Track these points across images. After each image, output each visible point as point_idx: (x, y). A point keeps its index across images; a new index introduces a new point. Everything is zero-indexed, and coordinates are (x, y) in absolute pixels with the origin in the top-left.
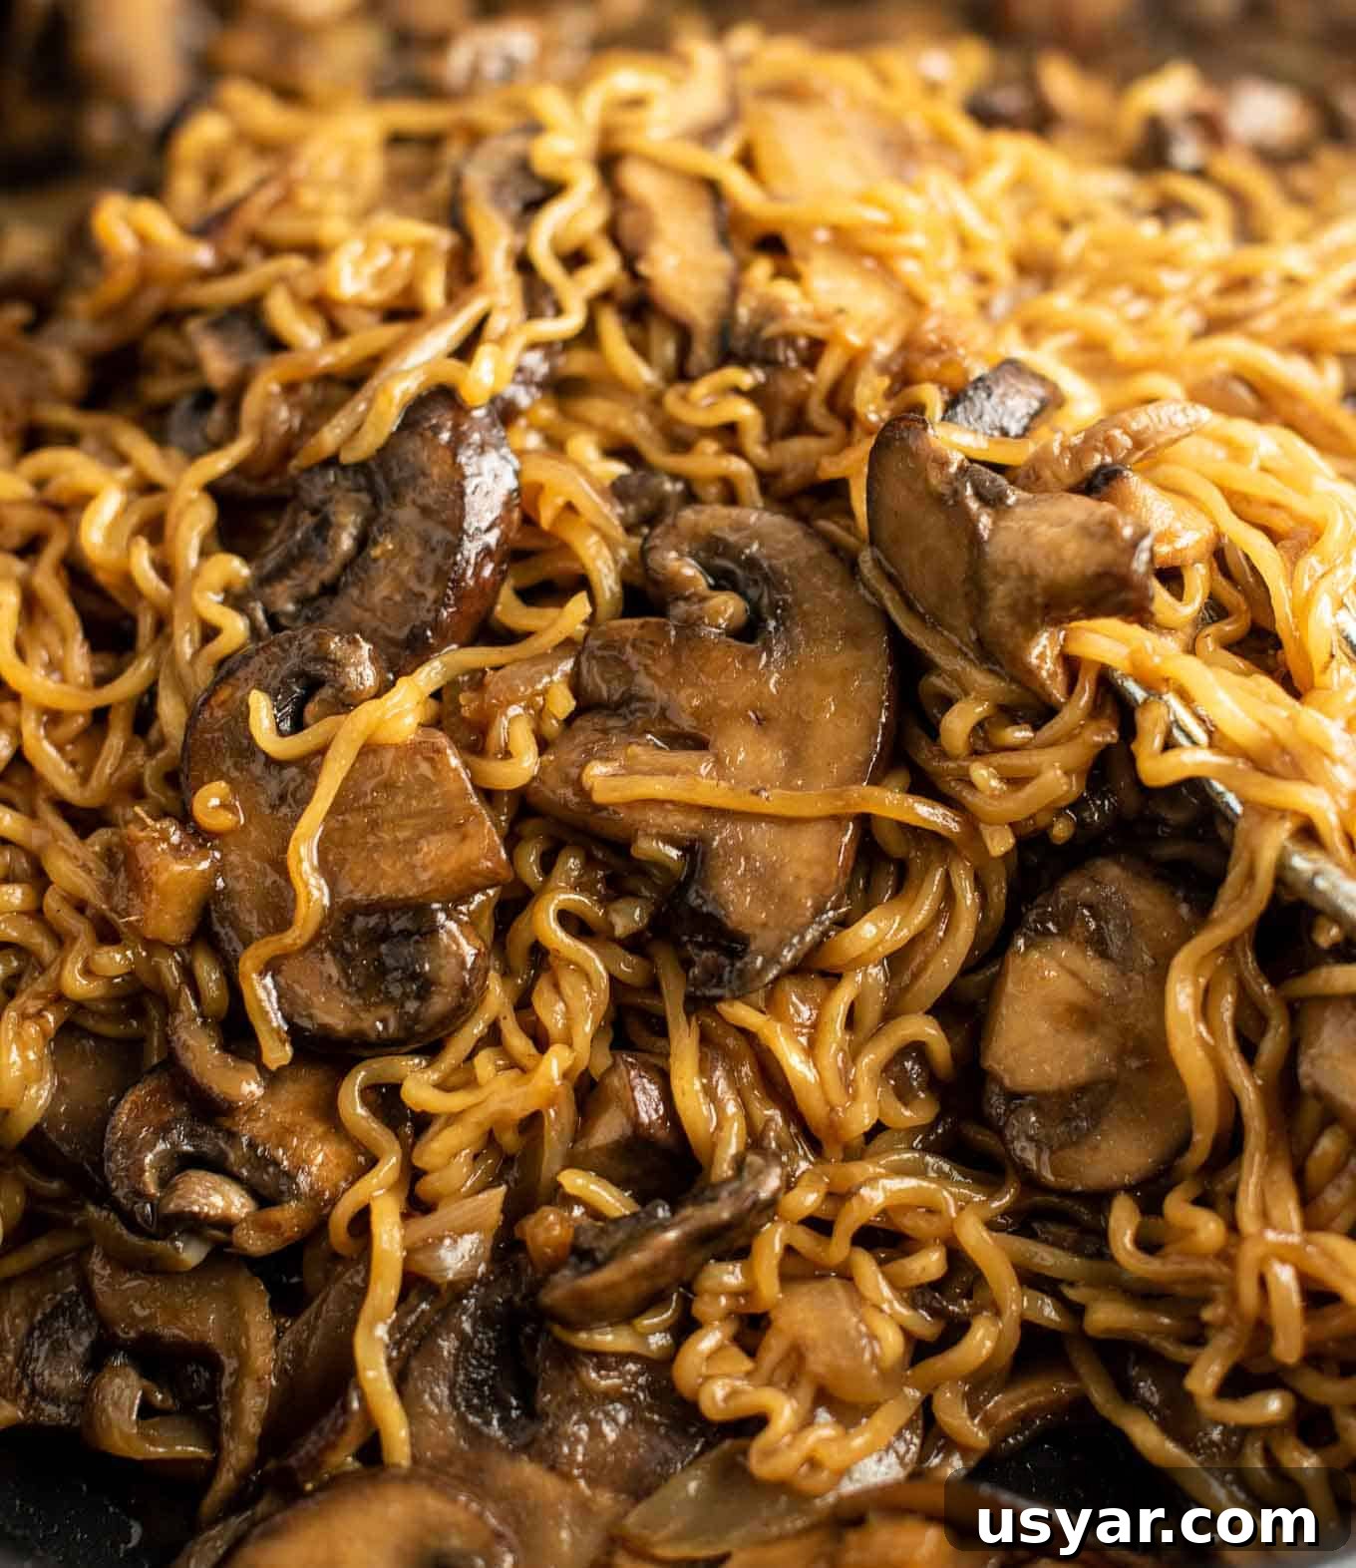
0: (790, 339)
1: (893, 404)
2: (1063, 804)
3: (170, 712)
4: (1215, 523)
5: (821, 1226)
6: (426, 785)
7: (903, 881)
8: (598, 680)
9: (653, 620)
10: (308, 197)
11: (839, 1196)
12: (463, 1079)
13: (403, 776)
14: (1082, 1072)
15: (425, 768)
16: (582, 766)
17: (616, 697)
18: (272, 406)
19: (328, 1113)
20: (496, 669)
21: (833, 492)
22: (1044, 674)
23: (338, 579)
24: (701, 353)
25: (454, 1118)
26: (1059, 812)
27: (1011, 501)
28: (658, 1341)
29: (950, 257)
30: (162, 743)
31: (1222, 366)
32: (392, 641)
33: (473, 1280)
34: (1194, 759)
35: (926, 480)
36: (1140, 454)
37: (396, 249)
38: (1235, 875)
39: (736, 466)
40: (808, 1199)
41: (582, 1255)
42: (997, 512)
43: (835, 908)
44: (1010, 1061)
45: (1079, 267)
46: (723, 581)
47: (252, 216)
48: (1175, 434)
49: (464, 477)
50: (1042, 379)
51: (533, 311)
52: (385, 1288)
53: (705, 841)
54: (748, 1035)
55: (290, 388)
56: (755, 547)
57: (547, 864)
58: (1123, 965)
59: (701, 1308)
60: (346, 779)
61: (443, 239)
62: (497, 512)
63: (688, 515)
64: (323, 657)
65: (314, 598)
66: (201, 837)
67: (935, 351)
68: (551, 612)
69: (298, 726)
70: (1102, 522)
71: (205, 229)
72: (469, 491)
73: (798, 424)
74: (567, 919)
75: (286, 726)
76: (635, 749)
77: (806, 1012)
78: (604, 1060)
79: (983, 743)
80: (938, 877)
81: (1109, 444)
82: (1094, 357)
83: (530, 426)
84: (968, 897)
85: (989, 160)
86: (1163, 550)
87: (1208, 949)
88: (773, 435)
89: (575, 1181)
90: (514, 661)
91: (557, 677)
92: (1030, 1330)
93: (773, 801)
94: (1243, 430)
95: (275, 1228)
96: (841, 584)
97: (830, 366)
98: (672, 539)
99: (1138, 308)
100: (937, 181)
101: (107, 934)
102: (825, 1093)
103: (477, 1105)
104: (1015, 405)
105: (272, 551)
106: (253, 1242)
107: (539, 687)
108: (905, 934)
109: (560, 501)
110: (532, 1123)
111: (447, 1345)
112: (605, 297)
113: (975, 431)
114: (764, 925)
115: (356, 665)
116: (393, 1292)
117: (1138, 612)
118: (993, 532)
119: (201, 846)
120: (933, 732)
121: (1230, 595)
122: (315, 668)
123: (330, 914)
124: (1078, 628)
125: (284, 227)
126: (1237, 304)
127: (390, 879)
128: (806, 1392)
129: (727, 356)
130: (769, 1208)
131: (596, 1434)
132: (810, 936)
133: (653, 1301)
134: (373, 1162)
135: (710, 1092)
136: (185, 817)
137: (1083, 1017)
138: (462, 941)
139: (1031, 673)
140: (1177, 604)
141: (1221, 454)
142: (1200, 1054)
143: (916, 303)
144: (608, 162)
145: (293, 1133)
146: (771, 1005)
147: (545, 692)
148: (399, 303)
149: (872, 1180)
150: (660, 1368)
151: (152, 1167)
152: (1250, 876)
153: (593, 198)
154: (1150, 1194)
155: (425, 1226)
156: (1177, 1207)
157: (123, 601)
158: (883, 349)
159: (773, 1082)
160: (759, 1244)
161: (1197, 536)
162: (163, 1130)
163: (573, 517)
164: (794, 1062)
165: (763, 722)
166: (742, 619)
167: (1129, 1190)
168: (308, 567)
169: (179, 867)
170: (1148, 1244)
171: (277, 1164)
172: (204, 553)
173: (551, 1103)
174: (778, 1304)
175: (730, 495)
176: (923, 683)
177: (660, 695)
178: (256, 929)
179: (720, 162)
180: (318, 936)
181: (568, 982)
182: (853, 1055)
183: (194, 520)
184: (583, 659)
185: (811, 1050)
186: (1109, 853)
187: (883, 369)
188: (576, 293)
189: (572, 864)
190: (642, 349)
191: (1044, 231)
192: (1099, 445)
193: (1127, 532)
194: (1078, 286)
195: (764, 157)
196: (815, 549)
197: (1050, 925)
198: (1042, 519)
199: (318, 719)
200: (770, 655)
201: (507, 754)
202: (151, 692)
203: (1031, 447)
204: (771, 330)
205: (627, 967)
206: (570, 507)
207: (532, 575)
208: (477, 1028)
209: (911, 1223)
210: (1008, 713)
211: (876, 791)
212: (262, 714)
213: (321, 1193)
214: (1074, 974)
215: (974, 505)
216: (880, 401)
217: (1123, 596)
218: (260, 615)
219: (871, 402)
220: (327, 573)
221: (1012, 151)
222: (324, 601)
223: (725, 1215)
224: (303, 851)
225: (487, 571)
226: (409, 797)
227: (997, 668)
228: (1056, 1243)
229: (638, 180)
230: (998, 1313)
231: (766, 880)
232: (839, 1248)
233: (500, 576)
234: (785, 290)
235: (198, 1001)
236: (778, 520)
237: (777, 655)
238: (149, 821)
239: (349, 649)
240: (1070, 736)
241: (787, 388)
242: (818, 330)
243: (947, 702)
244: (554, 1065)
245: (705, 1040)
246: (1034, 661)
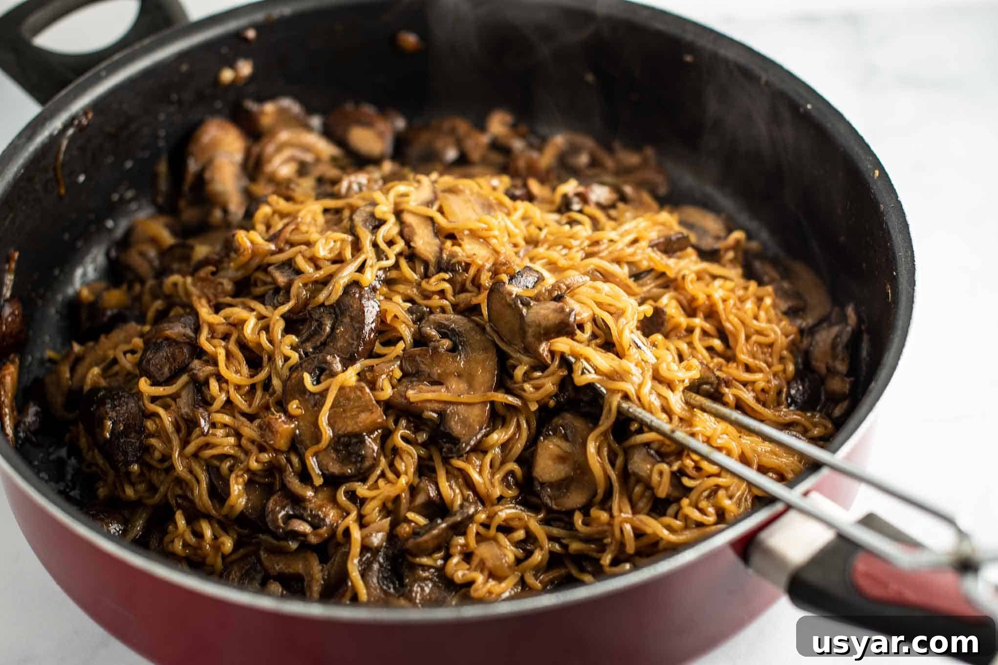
0: (459, 263)
1: (492, 281)
2: (553, 394)
3: (276, 382)
4: (593, 310)
5: (486, 526)
6: (360, 398)
7: (504, 423)
8: (408, 367)
9: (424, 348)
10: (304, 228)
11: (491, 517)
12: (375, 486)
13: (352, 396)
14: (563, 475)
15: (359, 393)
16: (406, 392)
17: (414, 372)
18: (300, 290)
19: (334, 501)
20: (377, 365)
21: (475, 309)
22: (545, 355)
23: (326, 340)
24: (432, 269)
25: (373, 498)
26: (551, 398)
27: (532, 304)
28: (440, 562)
29: (506, 238)
30: (274, 392)
31: (592, 266)
32: (345, 358)
33: (381, 547)
34: (591, 377)
35: (506, 301)
36: (569, 291)
37: (335, 241)
38: (604, 412)
39: (445, 302)
40: (482, 517)
41: (416, 534)
42: (528, 308)
43: (485, 428)
44: (541, 473)
45: (545, 240)
46: (444, 336)
47: (287, 234)
48: (579, 284)
49: (364, 307)
50: (537, 272)
51: (379, 259)
52: (356, 549)
53: (445, 411)
54: (460, 470)
55: (305, 285)
56: (453, 325)
57: (396, 423)
58: (573, 442)
59: (452, 551)
60: (335, 398)
61: (350, 238)
62: (374, 317)
63: (432, 317)
64: (326, 362)
65: (319, 347)
66: (290, 417)
67: (504, 264)
68: (393, 348)
69: (318, 382)
70: (559, 308)
71: (271, 239)
72: (366, 312)
73: (463, 289)
74: (405, 439)
75: (315, 383)
76: (421, 386)
77: (478, 463)
78: (417, 480)
79: (527, 377)
80: (515, 420)
81: (559, 288)
82: (553, 267)
83: (380, 294)
84: (524, 425)
85: (515, 209)
86: (578, 318)
87: (598, 434)
88: (455, 294)
89: (411, 515)
90: (382, 362)
91: (396, 366)
92: (552, 553)
93: (464, 398)
94: (600, 284)
95: (320, 535)
96: (480, 334)
97: (472, 271)
98: (427, 324)
99: (564, 251)
100: (501, 215)
101: (262, 449)
102: (485, 486)
103: (379, 495)
104: (530, 280)
105: (304, 333)
106: (313, 540)
107: (391, 369)
108: (507, 437)
109: (393, 315)
110: (397, 499)
111: (376, 566)
112: (400, 254)
113: (519, 287)
114: (464, 435)
115: (336, 364)
116: (358, 550)
117: (571, 335)
118: (527, 314)
119: (291, 420)
120: (511, 377)
121: (598, 332)
122: (324, 365)
123: (332, 440)
124: (555, 342)
125: (296, 237)
126: (596, 249)
127: (350, 426)
128: (486, 573)
129: (440, 269)
130: (471, 518)
131: (423, 590)
132: (479, 436)
133: (437, 549)
134: (348, 514)
135: (451, 487)
136: (286, 412)
137: (562, 459)
138: (373, 444)
139: (540, 355)
140: (583, 334)
141: (593, 291)
142: (598, 464)
143: (496, 252)
144: (398, 213)
145: (323, 507)
146: (468, 461)
147: (392, 371)
148: (338, 258)
149: (501, 510)
150: (441, 570)
151: (281, 518)
152: (610, 410)
153: (395, 224)
154: (585, 510)
155: (366, 531)
156: (595, 512)
157: (257, 352)
158: (488, 265)
159: (469, 484)
160: (469, 531)
161: (587, 314)
162: (283, 508)
163: (396, 319)
164: (475, 476)
165: (459, 376)
166: (451, 346)
167: (580, 509)
168: (317, 337)
169: (286, 426)
170: (585, 523)
171: (318, 516)
172: (283, 336)
173: (403, 491)
174: (476, 548)
175: (443, 310)
176: (508, 362)
177: (427, 370)
178: (309, 444)
179: (433, 212)
180: (329, 445)
181: (405, 457)
182: (493, 475)
183: (279, 326)
184: (403, 361)
185: (480, 473)
186: (567, 411)
187: (489, 270)
188: (392, 253)
189: (404, 422)
190: (414, 269)
191: (533, 230)
192: (557, 289)
193: (568, 310)
194: (546, 246)
195: (445, 209)
196: (471, 325)
197: (551, 433)
198: (542, 309)
199: (324, 380)
200: (460, 356)
201: (382, 390)
202: (269, 379)
203: (536, 291)
204: (454, 261)
205: (422, 452)
206: (396, 316)
207: (386, 337)
208: (378, 472)
209: (515, 523)
210: (534, 368)
211: (496, 394)
212: (308, 379)
213: (333, 524)
214: (558, 446)
215: (521, 306)
216: (489, 279)
217: (567, 329)
218: (302, 353)
219: (486, 280)
220: (322, 339)
221: (522, 206)
222: (322, 347)
223: (459, 519)
224: (323, 419)
225: (372, 336)
226: (354, 402)
227: (530, 355)
228: (558, 527)
229: (408, 218)
230: (542, 548)
231: (464, 422)
232: (493, 531)
233: (376, 338)
234: (456, 249)
235: (292, 467)
236: (459, 317)
237: (462, 356)
238: (275, 413)
239: (333, 359)
240: (553, 374)
241: (459, 279)
242: (468, 260)
243: (514, 367)
244: (403, 480)
245: (448, 473)
246: (541, 352)
